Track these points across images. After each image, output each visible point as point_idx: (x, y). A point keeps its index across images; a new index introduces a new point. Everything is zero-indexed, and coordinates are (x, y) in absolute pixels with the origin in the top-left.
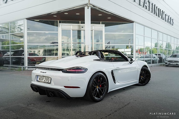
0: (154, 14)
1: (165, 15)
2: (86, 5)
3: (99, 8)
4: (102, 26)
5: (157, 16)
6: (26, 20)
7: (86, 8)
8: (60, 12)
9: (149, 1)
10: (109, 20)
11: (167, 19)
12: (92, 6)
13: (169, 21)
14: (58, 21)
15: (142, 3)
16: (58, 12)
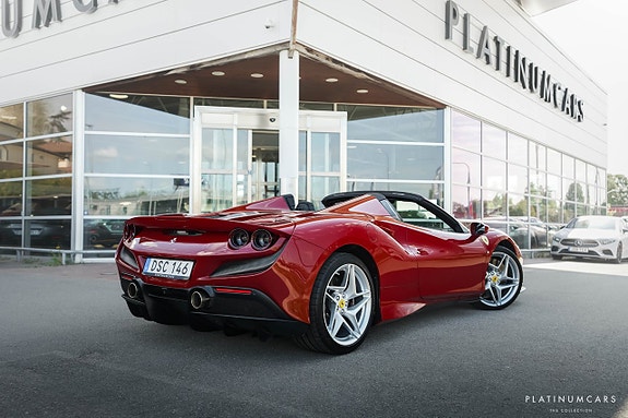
0: (516, 81)
1: (551, 86)
2: (285, 44)
3: (328, 58)
4: (340, 117)
5: (524, 87)
7: (283, 56)
8: (198, 68)
9: (496, 38)
10: (362, 99)
11: (559, 102)
12: (306, 52)
13: (568, 106)
14: (192, 98)
15: (473, 43)
16: (192, 66)
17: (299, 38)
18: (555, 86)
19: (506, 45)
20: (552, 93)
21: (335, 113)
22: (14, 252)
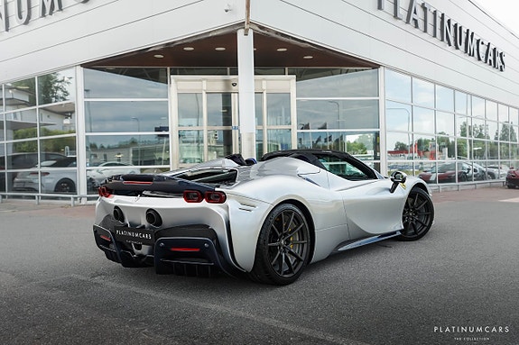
0: (442, 40)
1: (475, 42)
2: (241, 25)
3: (277, 33)
4: (289, 80)
5: (450, 45)
6: (81, 70)
7: (240, 33)
8: (172, 46)
9: (423, 4)
10: (308, 63)
11: (482, 55)
12: (257, 28)
13: (491, 58)
14: (168, 68)
15: (402, 13)
16: (167, 44)
17: (252, 18)
18: (478, 41)
19: (433, 10)
20: (476, 48)
21: (287, 76)
22: (34, 198)
